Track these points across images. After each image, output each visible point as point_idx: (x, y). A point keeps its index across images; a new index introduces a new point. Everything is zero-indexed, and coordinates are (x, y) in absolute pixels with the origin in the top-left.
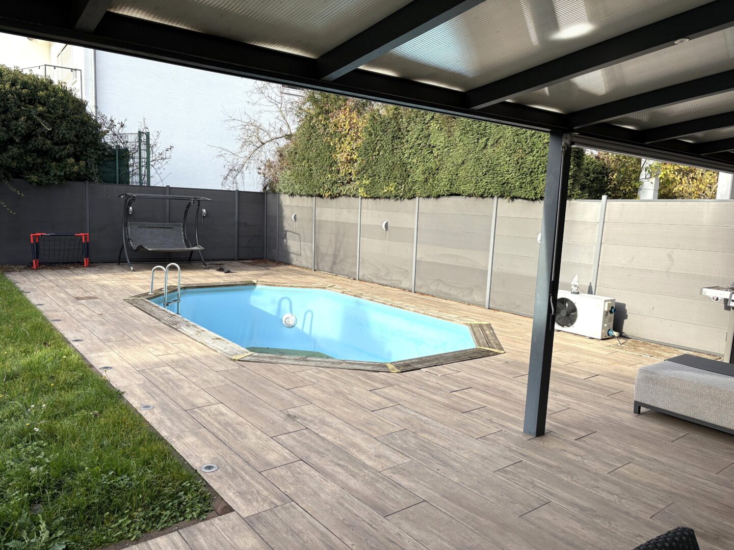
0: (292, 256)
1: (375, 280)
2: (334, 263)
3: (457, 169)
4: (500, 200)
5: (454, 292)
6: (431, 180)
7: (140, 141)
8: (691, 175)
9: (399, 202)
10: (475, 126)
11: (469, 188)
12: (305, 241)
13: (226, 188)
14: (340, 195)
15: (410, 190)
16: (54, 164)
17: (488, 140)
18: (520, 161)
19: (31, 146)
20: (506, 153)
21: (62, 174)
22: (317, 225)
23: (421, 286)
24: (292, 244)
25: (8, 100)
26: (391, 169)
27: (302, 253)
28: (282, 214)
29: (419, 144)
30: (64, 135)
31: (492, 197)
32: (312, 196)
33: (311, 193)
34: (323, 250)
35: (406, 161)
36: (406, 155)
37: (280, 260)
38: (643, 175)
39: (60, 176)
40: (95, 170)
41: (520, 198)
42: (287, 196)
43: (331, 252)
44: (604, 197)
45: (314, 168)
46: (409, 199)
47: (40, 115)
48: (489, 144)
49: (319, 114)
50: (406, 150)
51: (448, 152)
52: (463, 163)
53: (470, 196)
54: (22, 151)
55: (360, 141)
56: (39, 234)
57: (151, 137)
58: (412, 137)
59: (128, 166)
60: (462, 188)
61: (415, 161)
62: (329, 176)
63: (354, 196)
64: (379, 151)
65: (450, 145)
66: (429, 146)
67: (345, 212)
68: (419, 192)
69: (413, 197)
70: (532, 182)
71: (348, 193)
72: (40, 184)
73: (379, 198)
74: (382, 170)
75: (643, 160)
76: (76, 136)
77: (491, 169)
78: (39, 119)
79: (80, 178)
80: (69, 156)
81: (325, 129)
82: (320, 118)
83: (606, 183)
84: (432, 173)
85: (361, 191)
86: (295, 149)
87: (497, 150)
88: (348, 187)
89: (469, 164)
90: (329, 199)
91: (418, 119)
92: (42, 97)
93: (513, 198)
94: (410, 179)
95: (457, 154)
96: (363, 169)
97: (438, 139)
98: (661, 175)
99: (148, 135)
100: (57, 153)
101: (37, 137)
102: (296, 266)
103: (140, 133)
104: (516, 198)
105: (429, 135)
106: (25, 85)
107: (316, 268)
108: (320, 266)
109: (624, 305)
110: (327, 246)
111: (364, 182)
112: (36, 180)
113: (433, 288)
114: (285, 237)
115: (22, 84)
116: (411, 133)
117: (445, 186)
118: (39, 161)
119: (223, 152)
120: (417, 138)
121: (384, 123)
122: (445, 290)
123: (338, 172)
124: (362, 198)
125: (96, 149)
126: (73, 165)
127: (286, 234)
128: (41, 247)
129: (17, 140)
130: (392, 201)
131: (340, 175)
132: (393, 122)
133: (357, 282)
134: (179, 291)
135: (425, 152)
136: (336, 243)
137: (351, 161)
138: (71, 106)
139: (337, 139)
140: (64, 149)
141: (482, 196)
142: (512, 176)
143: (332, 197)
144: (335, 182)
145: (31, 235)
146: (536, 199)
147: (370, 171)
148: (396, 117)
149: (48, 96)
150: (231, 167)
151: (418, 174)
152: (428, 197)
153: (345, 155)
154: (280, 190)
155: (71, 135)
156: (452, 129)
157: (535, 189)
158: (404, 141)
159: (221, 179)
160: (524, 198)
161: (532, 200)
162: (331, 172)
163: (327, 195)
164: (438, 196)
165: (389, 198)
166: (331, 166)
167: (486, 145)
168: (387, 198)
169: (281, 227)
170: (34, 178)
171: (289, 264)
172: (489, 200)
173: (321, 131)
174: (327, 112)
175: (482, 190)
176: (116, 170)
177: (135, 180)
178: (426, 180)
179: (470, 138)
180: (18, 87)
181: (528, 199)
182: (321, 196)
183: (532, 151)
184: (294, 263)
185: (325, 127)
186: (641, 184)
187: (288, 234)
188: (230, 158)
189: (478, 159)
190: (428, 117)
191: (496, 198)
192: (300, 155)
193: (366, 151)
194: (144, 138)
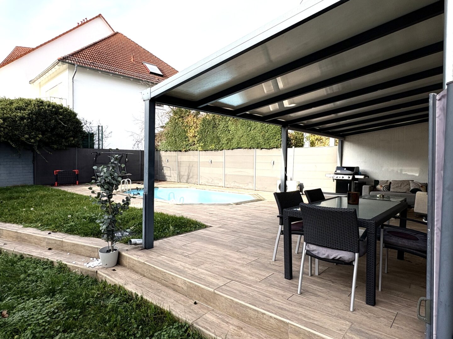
0: (167, 177)
1: (207, 184)
2: (188, 179)
3: (240, 139)
4: (257, 149)
5: (241, 186)
6: (230, 143)
7: (99, 129)
8: (321, 141)
9: (216, 152)
10: (246, 123)
11: (245, 145)
12: (173, 170)
13: (135, 149)
14: (189, 150)
15: (221, 147)
16: (64, 140)
17: (251, 128)
18: (264, 135)
19: (55, 132)
20: (258, 133)
21: (67, 144)
22: (179, 164)
23: (227, 185)
24: (167, 172)
25: (47, 113)
26: (212, 140)
27: (172, 175)
28: (161, 159)
29: (224, 130)
30: (69, 127)
31: (254, 148)
32: (176, 151)
33: (176, 150)
34: (182, 173)
35: (219, 136)
36: (219, 134)
37: (160, 179)
38: (305, 140)
39: (66, 145)
40: (80, 142)
41: (264, 148)
42: (163, 152)
43: (186, 174)
44: (293, 147)
45: (177, 139)
46: (221, 150)
47: (60, 119)
48: (252, 129)
49: (179, 118)
50: (218, 133)
51: (236, 132)
52: (242, 136)
53: (245, 148)
54: (51, 135)
55: (198, 129)
56: (58, 171)
57: (103, 128)
58: (221, 127)
59: (93, 140)
60: (242, 146)
61: (223, 136)
62: (185, 142)
63: (196, 150)
64: (207, 132)
65: (237, 130)
66: (228, 130)
67: (192, 157)
68: (225, 147)
69: (222, 149)
70: (268, 142)
71: (194, 149)
72: (57, 149)
73: (208, 151)
74: (209, 140)
75: (304, 134)
76: (74, 128)
77: (253, 139)
78: (60, 121)
79: (74, 146)
80: (71, 137)
81: (182, 124)
82: (180, 119)
83: (290, 144)
84: (229, 140)
85: (200, 148)
86: (168, 132)
87: (255, 132)
88: (193, 147)
89: (244, 137)
90: (184, 152)
91: (223, 120)
92: (61, 112)
93: (262, 149)
94: (221, 143)
95: (240, 133)
96: (200, 139)
97: (232, 128)
98: (311, 140)
99: (102, 127)
100: (65, 135)
101: (58, 129)
102: (169, 181)
103: (99, 126)
104: (263, 148)
105: (228, 126)
106: (54, 107)
107: (179, 181)
108: (181, 181)
109: (303, 184)
110: (184, 172)
111: (201, 144)
112: (56, 147)
113: (232, 185)
114: (163, 169)
115: (52, 107)
116: (220, 125)
117: (235, 145)
118: (57, 139)
119: (133, 134)
120: (223, 127)
121: (209, 123)
122: (238, 185)
123: (189, 141)
124: (200, 151)
125: (81, 134)
126: (72, 140)
127: (163, 168)
128: (58, 177)
129: (49, 130)
130: (213, 151)
131: (190, 142)
132: (212, 121)
133: (199, 185)
134: (130, 190)
135: (226, 132)
136: (189, 170)
137: (195, 136)
138: (73, 116)
139: (188, 128)
140: (69, 134)
141: (250, 148)
142: (261, 140)
143: (185, 151)
144: (188, 145)
145: (55, 171)
146: (270, 149)
147: (203, 140)
148: (214, 119)
149: (63, 112)
150: (136, 141)
151: (224, 141)
152: (229, 149)
153: (192, 134)
154: (160, 149)
155: (72, 128)
156: (237, 124)
157: (269, 145)
158: (218, 128)
159: (132, 146)
160: (266, 149)
161: (269, 149)
162: (185, 141)
163: (184, 150)
164: (233, 149)
165: (212, 150)
166: (185, 139)
167: (251, 130)
168: (211, 150)
169: (161, 165)
170: (55, 146)
171: (165, 181)
172: (252, 150)
173: (181, 125)
174: (183, 117)
175: (250, 146)
176: (88, 142)
177: (96, 146)
178: (228, 143)
179: (244, 128)
180: (51, 108)
181: (267, 149)
182: (180, 151)
183: (268, 132)
184: (167, 180)
185: (182, 123)
186: (304, 143)
187: (164, 168)
188: (136, 136)
189: (248, 135)
190: (227, 120)
191: (255, 149)
192: (170, 134)
193: (201, 132)
194: (100, 128)
